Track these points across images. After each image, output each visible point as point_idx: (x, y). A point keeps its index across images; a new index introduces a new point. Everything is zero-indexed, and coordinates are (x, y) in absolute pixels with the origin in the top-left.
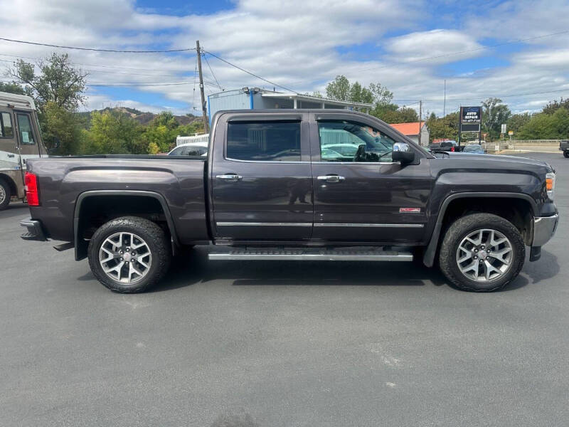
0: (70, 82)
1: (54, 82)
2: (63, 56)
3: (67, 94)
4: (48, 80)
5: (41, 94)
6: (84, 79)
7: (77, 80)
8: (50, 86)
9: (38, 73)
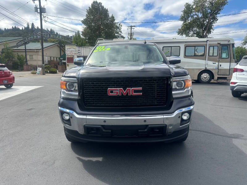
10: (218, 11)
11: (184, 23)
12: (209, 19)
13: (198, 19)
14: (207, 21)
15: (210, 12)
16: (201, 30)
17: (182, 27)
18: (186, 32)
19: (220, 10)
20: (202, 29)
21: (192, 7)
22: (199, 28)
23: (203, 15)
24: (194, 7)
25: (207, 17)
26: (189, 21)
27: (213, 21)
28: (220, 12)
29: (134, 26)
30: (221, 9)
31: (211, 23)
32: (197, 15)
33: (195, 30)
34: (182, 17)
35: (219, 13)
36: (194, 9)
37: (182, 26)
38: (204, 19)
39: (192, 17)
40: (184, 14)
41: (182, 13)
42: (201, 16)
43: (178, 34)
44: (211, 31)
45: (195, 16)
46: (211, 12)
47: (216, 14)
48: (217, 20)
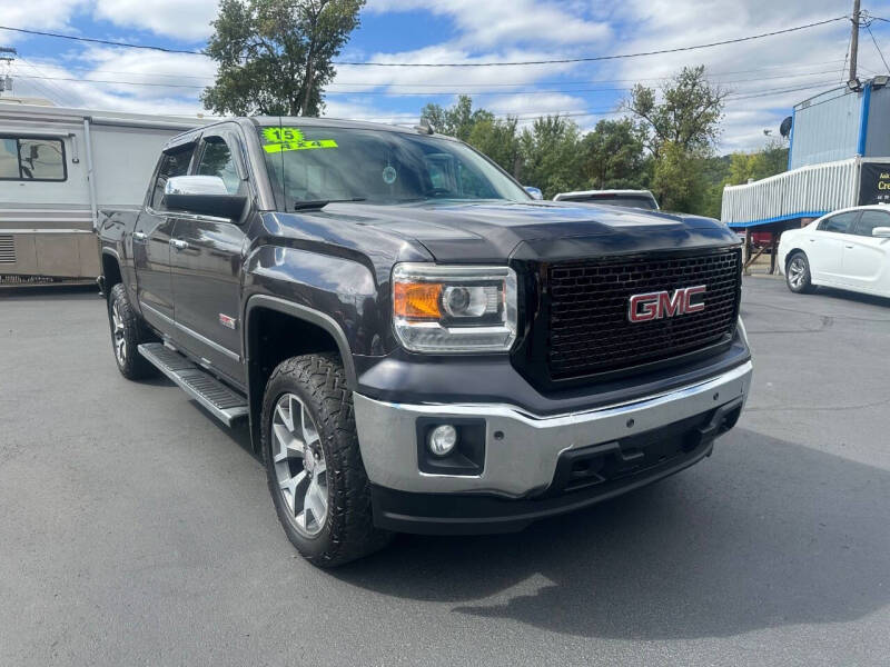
0: (702, 109)
1: (680, 112)
2: (697, 69)
3: (694, 129)
4: (671, 109)
5: (658, 131)
6: (721, 103)
7: (710, 103)
8: (673, 117)
9: (660, 100)
10: (333, 47)
11: (224, 67)
12: (308, 69)
13: (272, 60)
14: (304, 73)
15: (308, 44)
16: (288, 101)
17: (218, 83)
18: (234, 102)
19: (338, 42)
20: (291, 100)
21: (249, 15)
22: (280, 96)
23: (288, 49)
24: (255, 15)
25: (302, 61)
26: (242, 65)
27: (321, 77)
28: (338, 49)
29: (11, 51)
30: (341, 41)
31: (316, 82)
32: (267, 47)
33: (264, 100)
34: (216, 43)
35: (337, 54)
36: (255, 24)
37: (217, 79)
38: (292, 66)
39: (252, 50)
40: (221, 35)
41: (213, 30)
42: (280, 53)
43: (208, 108)
44: (317, 111)
45: (262, 50)
46: (313, 43)
47: (329, 53)
48: (334, 74)
